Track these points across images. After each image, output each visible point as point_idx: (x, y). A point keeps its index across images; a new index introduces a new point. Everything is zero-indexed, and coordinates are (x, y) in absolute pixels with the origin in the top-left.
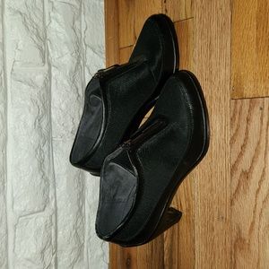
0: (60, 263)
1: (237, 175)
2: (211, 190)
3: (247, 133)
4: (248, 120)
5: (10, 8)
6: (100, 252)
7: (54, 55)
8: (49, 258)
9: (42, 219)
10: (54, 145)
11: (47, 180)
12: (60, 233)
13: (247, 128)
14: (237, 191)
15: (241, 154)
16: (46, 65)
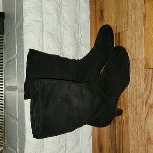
0: (68, 146)
1: (148, 106)
2: (136, 114)
3: (151, 86)
4: (152, 79)
5: (46, 31)
13: (151, 83)
14: (148, 114)
15: (149, 96)
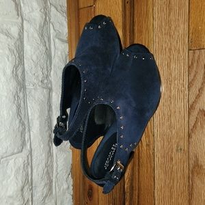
6: (65, 186)
7: (25, 10)
8: (27, 195)
9: (21, 159)
10: (27, 93)
11: (23, 124)
12: (35, 171)
16: (20, 18)
